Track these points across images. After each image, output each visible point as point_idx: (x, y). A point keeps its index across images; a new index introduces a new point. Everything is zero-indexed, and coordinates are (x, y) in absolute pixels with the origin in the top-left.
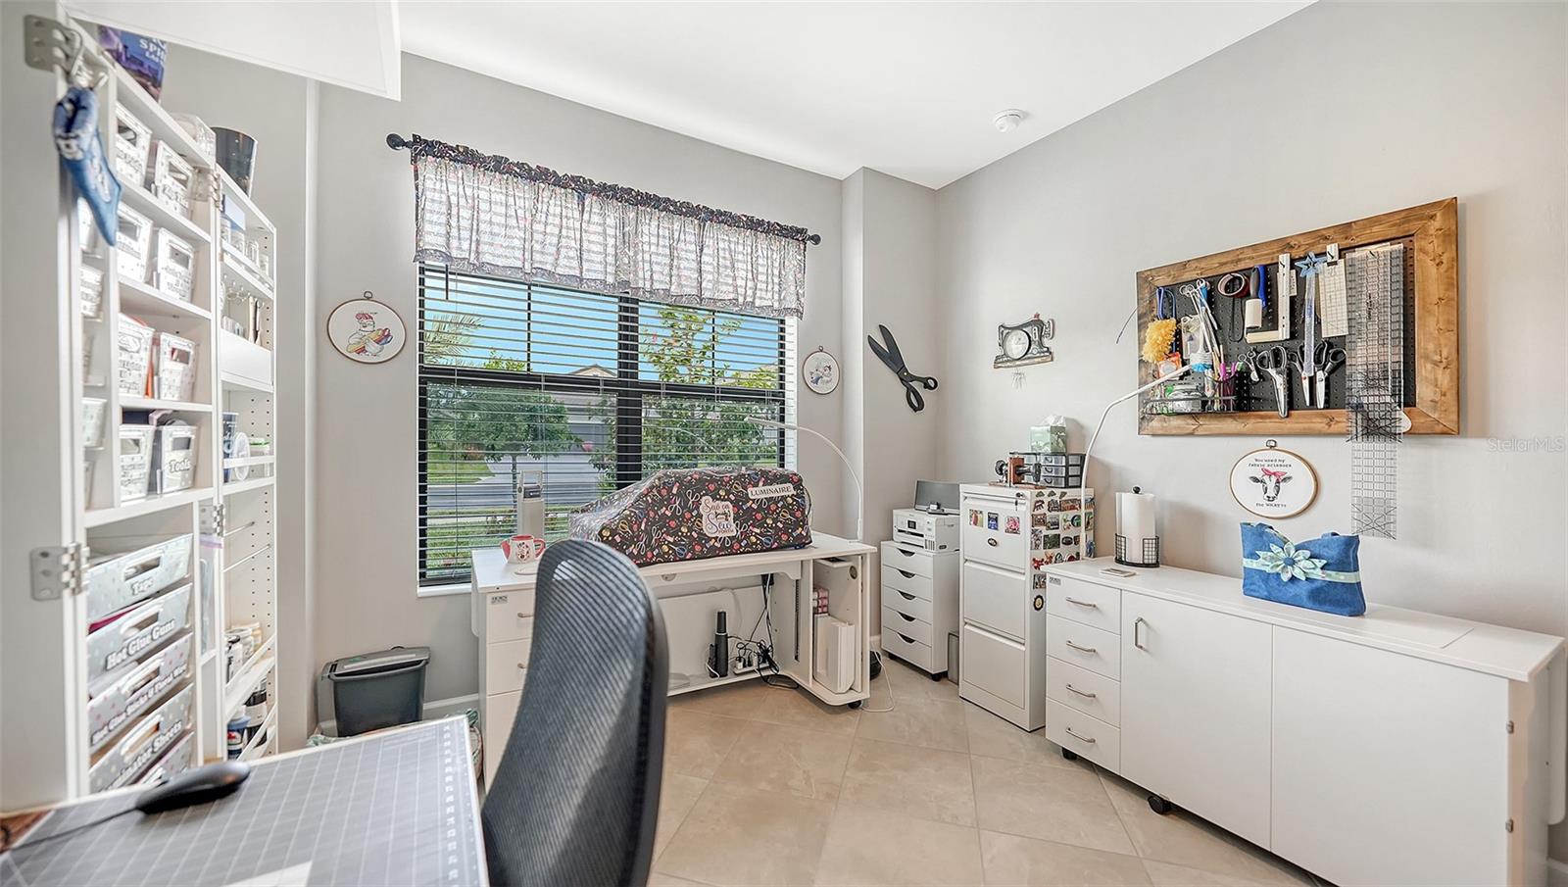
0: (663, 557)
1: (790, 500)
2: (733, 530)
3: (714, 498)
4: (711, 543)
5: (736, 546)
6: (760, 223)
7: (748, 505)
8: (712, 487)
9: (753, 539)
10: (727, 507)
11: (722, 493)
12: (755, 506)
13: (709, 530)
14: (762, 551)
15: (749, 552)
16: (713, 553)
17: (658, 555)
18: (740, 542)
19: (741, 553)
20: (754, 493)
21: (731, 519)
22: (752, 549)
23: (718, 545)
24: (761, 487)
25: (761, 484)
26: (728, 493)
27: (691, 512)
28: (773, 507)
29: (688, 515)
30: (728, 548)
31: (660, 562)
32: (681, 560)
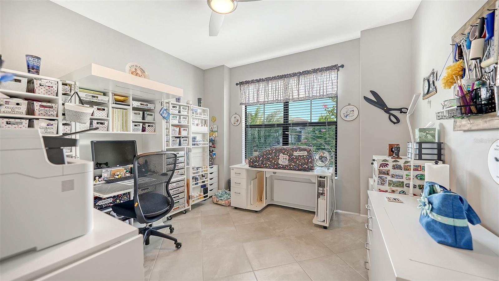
0: (266, 167)
1: (305, 156)
2: (287, 163)
3: (283, 154)
4: (280, 166)
5: (287, 168)
6: (318, 69)
7: (293, 157)
8: (283, 151)
9: (292, 166)
10: (287, 157)
11: (286, 153)
12: (295, 157)
13: (280, 162)
14: (293, 170)
15: (289, 170)
16: (280, 168)
17: (265, 166)
18: (288, 166)
19: (287, 170)
20: (295, 154)
21: (287, 160)
22: (291, 169)
23: (282, 166)
24: (298, 152)
25: (298, 151)
26: (287, 153)
27: (277, 157)
28: (300, 158)
29: (275, 158)
30: (284, 168)
31: (265, 168)
32: (270, 168)
